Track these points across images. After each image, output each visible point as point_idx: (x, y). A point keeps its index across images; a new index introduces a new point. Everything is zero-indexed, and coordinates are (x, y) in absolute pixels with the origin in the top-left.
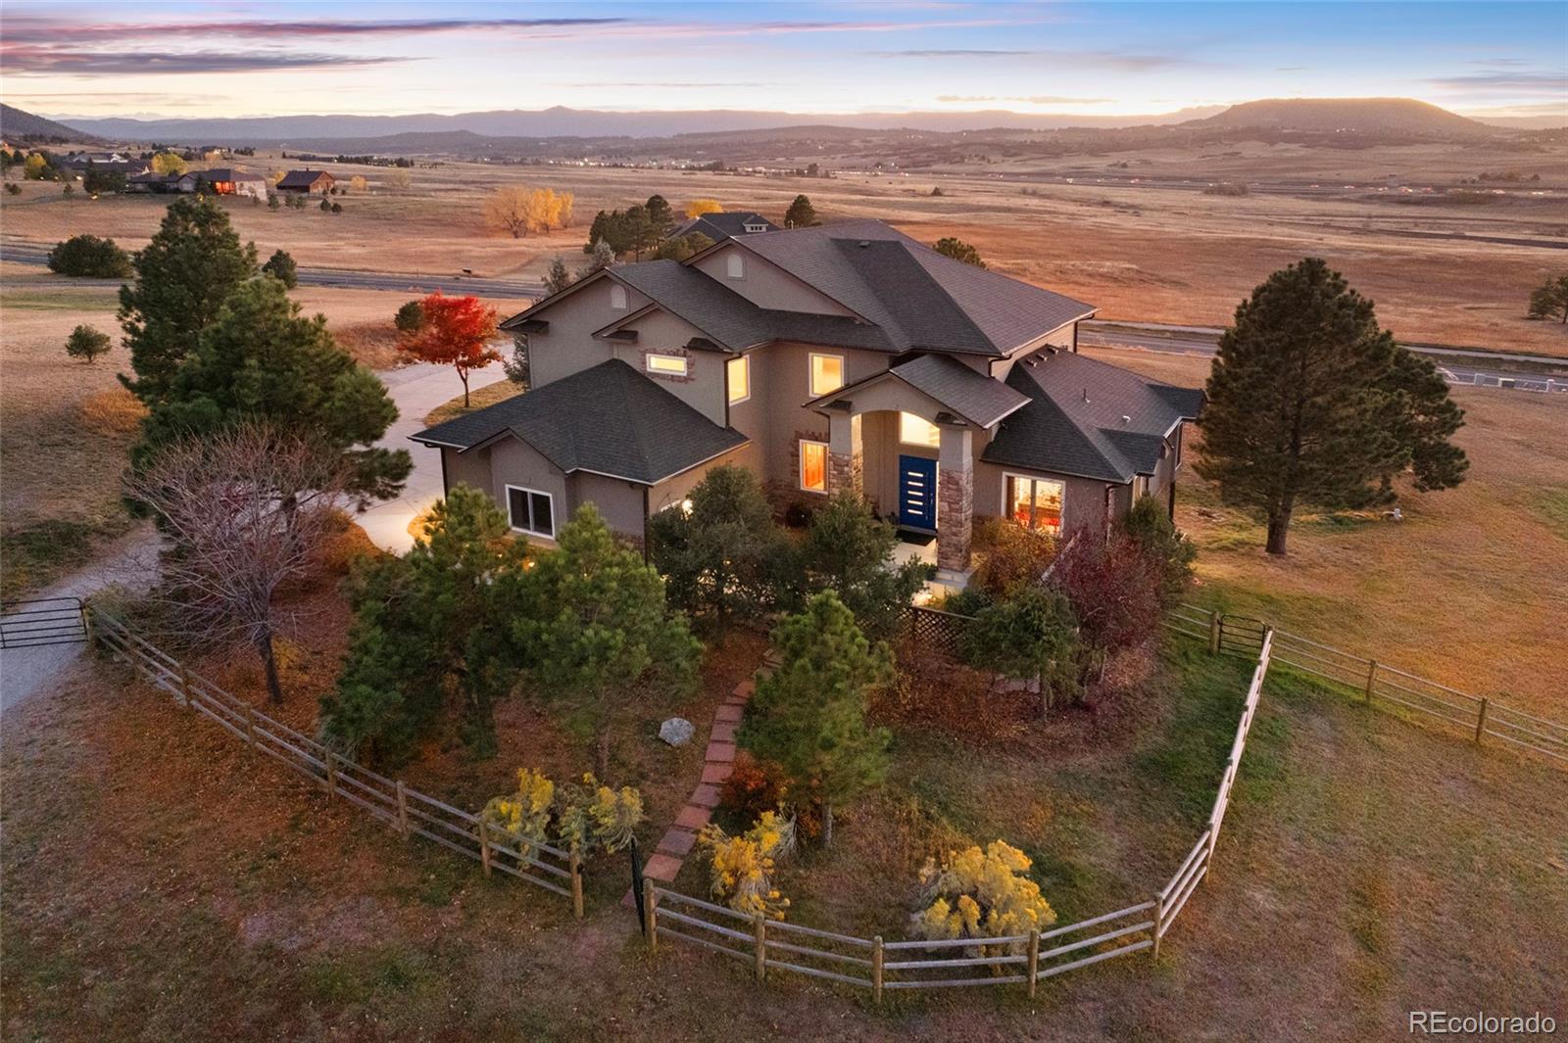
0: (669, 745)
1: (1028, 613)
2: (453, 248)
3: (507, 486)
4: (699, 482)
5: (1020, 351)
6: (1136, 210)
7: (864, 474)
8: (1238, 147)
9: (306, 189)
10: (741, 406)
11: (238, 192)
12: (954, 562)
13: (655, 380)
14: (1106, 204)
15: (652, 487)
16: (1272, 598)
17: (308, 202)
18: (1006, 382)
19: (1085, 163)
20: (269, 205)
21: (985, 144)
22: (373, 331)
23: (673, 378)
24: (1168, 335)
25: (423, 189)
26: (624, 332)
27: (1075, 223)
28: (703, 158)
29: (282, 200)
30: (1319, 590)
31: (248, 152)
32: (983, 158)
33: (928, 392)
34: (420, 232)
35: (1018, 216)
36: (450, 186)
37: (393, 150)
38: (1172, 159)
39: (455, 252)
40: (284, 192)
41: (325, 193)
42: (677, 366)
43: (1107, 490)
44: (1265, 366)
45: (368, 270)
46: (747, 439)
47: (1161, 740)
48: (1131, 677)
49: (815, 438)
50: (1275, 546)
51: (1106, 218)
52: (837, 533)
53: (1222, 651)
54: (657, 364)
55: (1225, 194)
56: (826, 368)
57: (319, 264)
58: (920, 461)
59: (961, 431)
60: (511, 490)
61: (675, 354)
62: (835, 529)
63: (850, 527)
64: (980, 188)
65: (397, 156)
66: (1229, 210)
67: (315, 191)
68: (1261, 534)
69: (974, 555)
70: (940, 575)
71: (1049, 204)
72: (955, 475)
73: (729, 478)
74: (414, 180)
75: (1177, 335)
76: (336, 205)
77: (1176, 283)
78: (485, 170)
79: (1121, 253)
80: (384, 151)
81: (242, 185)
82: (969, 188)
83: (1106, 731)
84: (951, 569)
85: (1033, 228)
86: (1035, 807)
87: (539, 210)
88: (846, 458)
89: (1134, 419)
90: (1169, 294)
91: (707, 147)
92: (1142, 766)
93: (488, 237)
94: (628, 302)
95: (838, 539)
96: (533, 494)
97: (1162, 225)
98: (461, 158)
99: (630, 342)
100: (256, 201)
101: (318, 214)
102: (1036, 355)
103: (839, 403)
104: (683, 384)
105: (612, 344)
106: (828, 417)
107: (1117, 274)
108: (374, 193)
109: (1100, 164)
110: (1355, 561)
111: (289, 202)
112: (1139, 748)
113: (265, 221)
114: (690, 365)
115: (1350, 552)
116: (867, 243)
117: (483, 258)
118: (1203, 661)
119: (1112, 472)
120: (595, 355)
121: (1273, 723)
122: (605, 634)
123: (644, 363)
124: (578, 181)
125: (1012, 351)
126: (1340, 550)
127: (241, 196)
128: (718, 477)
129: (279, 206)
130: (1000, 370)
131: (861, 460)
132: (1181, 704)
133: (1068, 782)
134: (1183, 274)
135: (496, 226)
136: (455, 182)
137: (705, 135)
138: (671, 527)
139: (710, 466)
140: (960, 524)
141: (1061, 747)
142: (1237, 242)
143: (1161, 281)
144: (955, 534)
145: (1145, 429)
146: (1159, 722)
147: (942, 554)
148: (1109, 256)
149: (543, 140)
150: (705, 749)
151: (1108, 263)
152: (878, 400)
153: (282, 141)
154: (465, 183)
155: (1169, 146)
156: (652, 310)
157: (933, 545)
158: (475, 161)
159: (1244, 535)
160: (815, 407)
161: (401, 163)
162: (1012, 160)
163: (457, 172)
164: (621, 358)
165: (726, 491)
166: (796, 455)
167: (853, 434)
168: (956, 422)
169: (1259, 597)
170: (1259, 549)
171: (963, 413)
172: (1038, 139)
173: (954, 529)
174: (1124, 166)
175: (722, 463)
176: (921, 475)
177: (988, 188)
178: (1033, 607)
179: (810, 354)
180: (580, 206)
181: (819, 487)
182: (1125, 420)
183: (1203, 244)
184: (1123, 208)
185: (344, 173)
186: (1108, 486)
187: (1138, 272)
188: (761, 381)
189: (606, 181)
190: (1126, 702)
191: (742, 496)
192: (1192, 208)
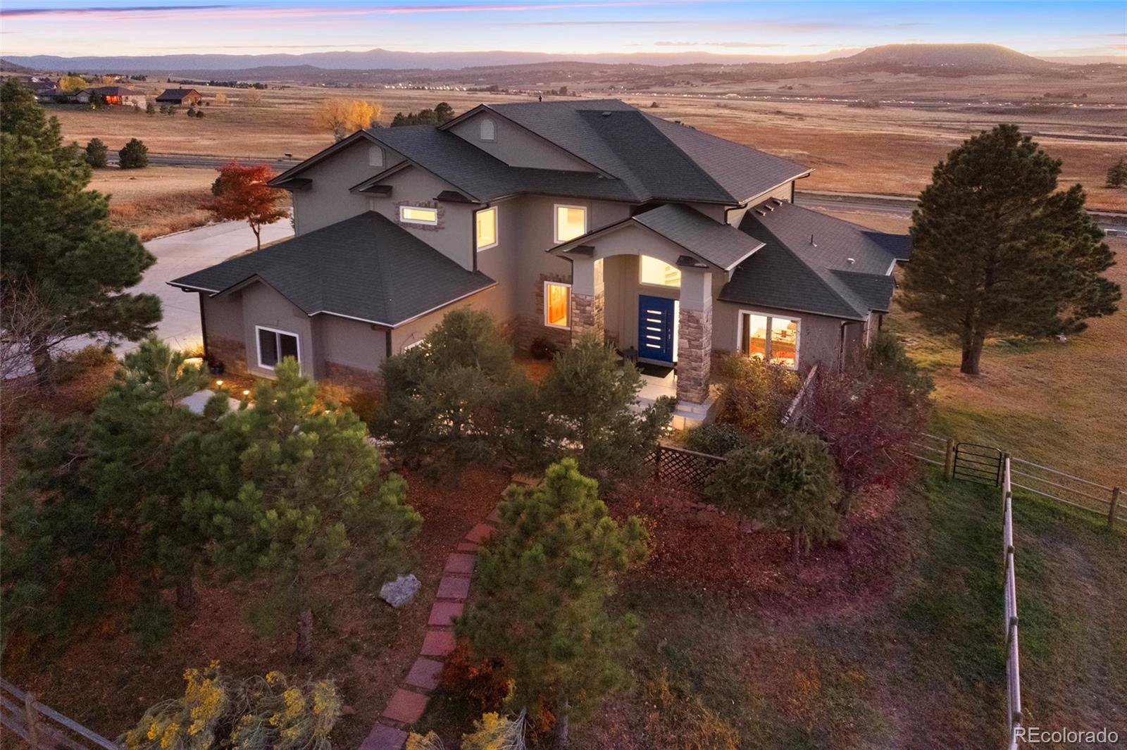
0: (390, 605)
1: (785, 460)
2: (283, 140)
3: (258, 327)
4: (437, 326)
5: (753, 201)
6: (801, 117)
7: (605, 312)
8: (871, 76)
9: (179, 102)
10: (490, 251)
11: (124, 103)
12: (693, 394)
13: (410, 230)
14: (779, 113)
15: (393, 328)
16: (982, 417)
17: (178, 110)
18: (739, 228)
19: (759, 86)
20: (147, 112)
21: (690, 74)
22: (192, 197)
23: (425, 227)
24: (840, 199)
25: (269, 103)
26: (379, 187)
27: (759, 124)
28: (483, 83)
29: (157, 109)
30: (1020, 408)
31: (141, 78)
32: (688, 83)
33: (670, 237)
34: (263, 131)
35: (716, 119)
36: (291, 101)
37: (254, 78)
38: (825, 84)
39: (285, 143)
40: (161, 103)
41: (193, 104)
42: (428, 216)
43: (842, 328)
44: (967, 215)
45: (212, 156)
46: (493, 281)
47: (919, 581)
48: (876, 510)
49: (559, 280)
50: (969, 366)
51: (780, 121)
52: (578, 378)
53: (956, 475)
54: (410, 215)
55: (863, 107)
56: (570, 219)
57: (173, 151)
58: (661, 300)
59: (702, 274)
60: (261, 331)
61: (427, 206)
62: (576, 373)
63: (593, 371)
64: (685, 103)
65: (256, 82)
66: (867, 117)
67: (186, 103)
68: (956, 357)
69: (712, 387)
70: (679, 407)
71: (737, 113)
72: (695, 314)
73: (467, 322)
74: (264, 97)
75: (846, 199)
76: (199, 112)
77: (838, 164)
78: (319, 91)
79: (795, 144)
80: (248, 78)
81: (127, 98)
82: (678, 103)
83: (863, 573)
84: (689, 401)
85: (727, 127)
86: (800, 675)
87: (355, 115)
88: (588, 298)
89: (858, 260)
90: (833, 171)
91: (485, 76)
92: (906, 615)
93: (314, 133)
94: (385, 159)
95: (580, 384)
96: (281, 335)
97: (822, 126)
98: (304, 84)
99: (384, 195)
100: (137, 109)
101: (185, 119)
102: (763, 206)
103: (582, 248)
104: (434, 233)
105: (369, 197)
106: (572, 261)
107: (793, 157)
108: (232, 105)
109: (772, 87)
110: (1040, 379)
111: (163, 110)
112: (898, 593)
113: (142, 123)
114: (440, 216)
115: (1032, 371)
116: (609, 113)
117: (306, 147)
118: (941, 487)
119: (849, 310)
120: (352, 207)
121: (1027, 556)
122: (292, 514)
123: (398, 214)
124: (389, 98)
125: (747, 201)
126: (1023, 369)
127: (126, 106)
128: (456, 323)
129: (154, 113)
130: (735, 217)
131: (602, 300)
132: (930, 538)
133: (831, 641)
134: (843, 158)
135: (322, 127)
136: (296, 99)
137: (485, 68)
138: (404, 372)
139: (447, 311)
140: (700, 359)
141: (817, 596)
142: (880, 137)
143: (828, 163)
144: (695, 369)
145: (868, 269)
146: (913, 560)
147: (681, 387)
148: (787, 146)
149: (365, 71)
150: (430, 608)
151: (785, 151)
152: (620, 245)
153: (171, 72)
154: (304, 99)
155: (822, 75)
156: (405, 167)
157: (671, 377)
158: (314, 85)
159: (937, 357)
160: (559, 252)
161: (258, 86)
162: (709, 84)
163: (298, 92)
164: (376, 210)
165: (463, 334)
166: (540, 295)
167: (595, 276)
168: (697, 265)
169: (971, 416)
170: (955, 369)
171: (706, 257)
172: (728, 70)
173: (694, 364)
174: (790, 88)
175: (459, 307)
176: (660, 313)
177: (692, 103)
178: (791, 454)
179: (555, 206)
180: (386, 113)
181: (562, 323)
182: (850, 262)
183: (855, 138)
184: (791, 116)
185: (213, 92)
186: (843, 322)
187: (809, 156)
188: (510, 230)
189: (409, 98)
190: (877, 538)
191: (480, 340)
192: (841, 116)
